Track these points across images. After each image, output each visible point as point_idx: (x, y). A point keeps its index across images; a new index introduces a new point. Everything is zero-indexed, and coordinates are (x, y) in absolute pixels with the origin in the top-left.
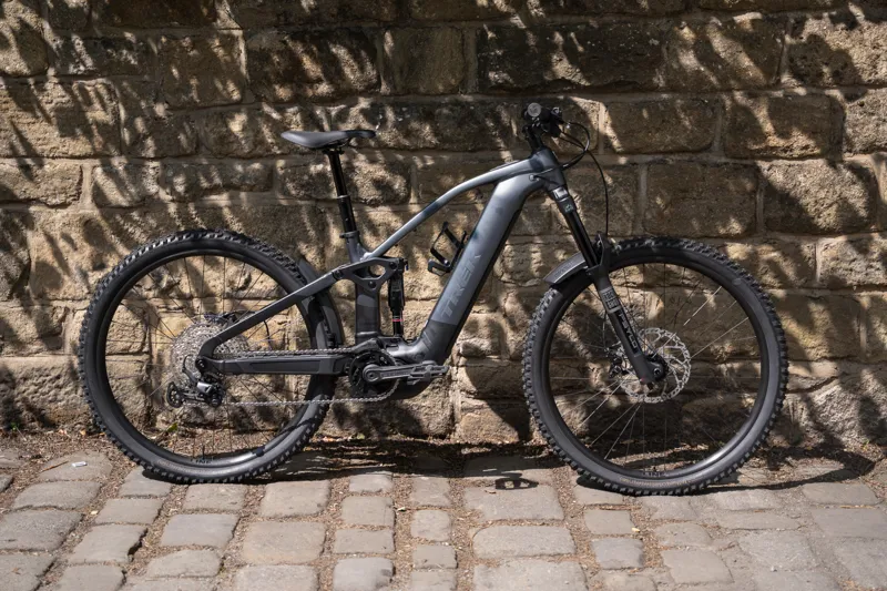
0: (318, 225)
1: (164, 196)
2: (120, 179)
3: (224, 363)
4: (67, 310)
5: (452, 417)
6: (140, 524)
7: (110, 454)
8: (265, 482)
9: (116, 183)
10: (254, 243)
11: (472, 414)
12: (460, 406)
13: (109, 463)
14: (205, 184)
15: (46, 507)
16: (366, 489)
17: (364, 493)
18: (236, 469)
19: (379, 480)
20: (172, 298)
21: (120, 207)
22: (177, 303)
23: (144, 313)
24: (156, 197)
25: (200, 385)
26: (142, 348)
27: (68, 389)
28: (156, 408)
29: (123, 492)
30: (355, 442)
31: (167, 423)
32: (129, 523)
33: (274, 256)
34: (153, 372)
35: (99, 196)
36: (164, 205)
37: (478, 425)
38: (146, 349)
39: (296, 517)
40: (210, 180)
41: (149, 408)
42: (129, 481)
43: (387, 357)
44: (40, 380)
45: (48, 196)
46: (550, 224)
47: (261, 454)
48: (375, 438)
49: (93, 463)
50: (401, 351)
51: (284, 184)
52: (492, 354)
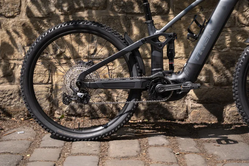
0: (127, 25)
1: (58, 12)
2: (38, 4)
3: (90, 83)
4: (15, 64)
5: (187, 111)
6: (51, 161)
7: (35, 128)
8: (108, 140)
9: (36, 6)
10: (103, 27)
11: (196, 110)
12: (191, 106)
13: (35, 132)
14: (77, 7)
15: (4, 153)
16: (157, 144)
17: (156, 146)
18: (94, 134)
19: (161, 139)
20: (62, 59)
21: (39, 18)
22: (64, 61)
23: (49, 65)
24: (54, 13)
25: (79, 94)
26: (48, 81)
27: (16, 100)
28: (54, 108)
29: (41, 145)
30: (143, 123)
31: (59, 114)
32: (46, 161)
33: (113, 32)
34: (53, 92)
35: (29, 13)
36: (58, 17)
37: (199, 115)
38: (50, 82)
39: (127, 157)
40: (79, 4)
41: (51, 108)
42: (44, 140)
43: (167, 80)
44: (3, 96)
45: (5, 12)
46: (235, 22)
47: (106, 127)
48: (152, 121)
49: (27, 132)
50: (173, 77)
51: (112, 6)
52: (206, 83)
